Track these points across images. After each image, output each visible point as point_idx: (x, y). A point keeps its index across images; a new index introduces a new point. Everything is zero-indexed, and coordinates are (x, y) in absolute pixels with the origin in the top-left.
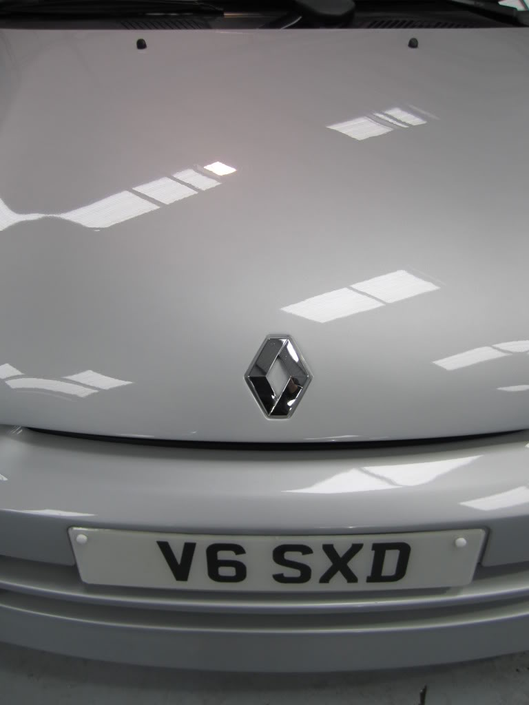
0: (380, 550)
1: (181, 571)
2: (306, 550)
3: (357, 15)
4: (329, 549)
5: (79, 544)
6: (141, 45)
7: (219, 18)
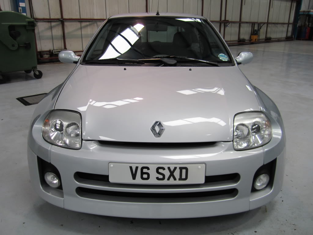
0: (181, 169)
1: (134, 177)
2: (164, 169)
3: (178, 64)
4: (169, 168)
5: (111, 167)
6: (125, 69)
7: (143, 64)
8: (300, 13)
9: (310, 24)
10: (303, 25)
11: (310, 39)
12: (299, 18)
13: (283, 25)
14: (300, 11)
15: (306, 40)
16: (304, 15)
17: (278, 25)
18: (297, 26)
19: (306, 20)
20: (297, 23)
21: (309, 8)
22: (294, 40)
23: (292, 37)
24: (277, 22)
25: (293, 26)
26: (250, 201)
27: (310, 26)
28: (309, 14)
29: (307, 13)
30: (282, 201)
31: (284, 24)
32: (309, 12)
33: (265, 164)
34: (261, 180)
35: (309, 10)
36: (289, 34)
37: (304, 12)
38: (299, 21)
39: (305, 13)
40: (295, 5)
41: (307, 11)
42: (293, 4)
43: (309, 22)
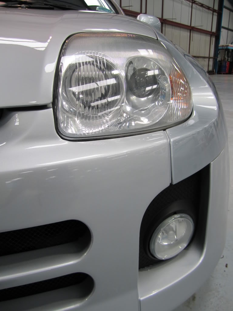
8: (220, 48)
9: (229, 59)
10: (223, 59)
11: (230, 73)
12: (218, 52)
13: (204, 59)
14: (219, 45)
15: (227, 74)
16: (223, 49)
17: (200, 59)
18: (218, 61)
19: (225, 55)
20: (217, 57)
21: (228, 43)
22: (215, 74)
23: (213, 71)
24: (198, 55)
25: (213, 60)
26: (140, 301)
27: (229, 60)
28: (228, 48)
29: (226, 48)
30: (226, 266)
31: (204, 57)
32: (227, 46)
33: (175, 182)
34: (171, 232)
35: (227, 45)
36: (211, 68)
37: (223, 46)
38: (219, 56)
39: (224, 48)
40: (214, 39)
41: (226, 46)
42: (212, 38)
43: (228, 57)
